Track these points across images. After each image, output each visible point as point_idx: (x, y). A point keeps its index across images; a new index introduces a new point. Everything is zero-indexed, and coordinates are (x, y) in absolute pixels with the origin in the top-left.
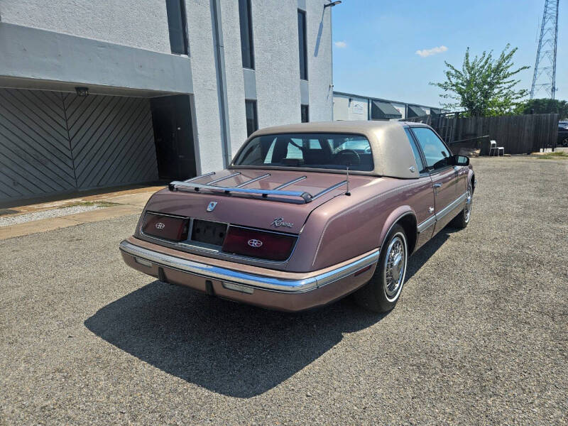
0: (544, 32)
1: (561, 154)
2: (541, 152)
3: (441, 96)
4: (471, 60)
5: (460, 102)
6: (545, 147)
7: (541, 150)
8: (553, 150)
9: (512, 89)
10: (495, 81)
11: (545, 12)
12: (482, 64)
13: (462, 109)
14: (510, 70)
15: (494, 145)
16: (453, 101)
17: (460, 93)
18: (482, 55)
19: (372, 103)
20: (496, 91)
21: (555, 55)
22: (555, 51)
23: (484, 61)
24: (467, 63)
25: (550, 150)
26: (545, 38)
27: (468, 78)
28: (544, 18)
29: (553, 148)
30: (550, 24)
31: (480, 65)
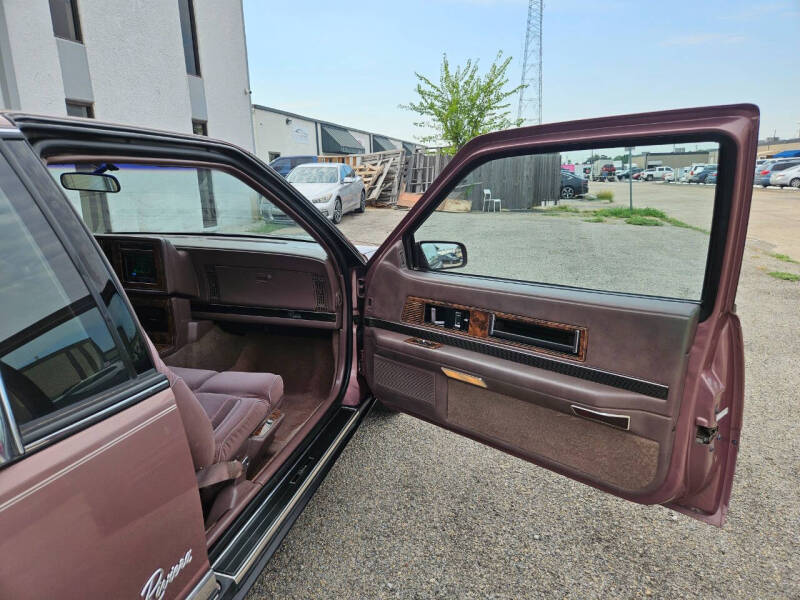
0: (528, 54)
1: (564, 209)
2: (543, 206)
3: (416, 124)
4: (452, 72)
5: (441, 132)
6: (547, 199)
7: (543, 203)
8: (556, 204)
9: (507, 117)
10: (486, 105)
11: (528, 30)
12: (467, 78)
13: (444, 144)
14: (503, 90)
15: (488, 195)
16: (433, 132)
17: (441, 120)
18: (466, 65)
19: (322, 130)
20: (487, 119)
21: (540, 84)
22: (540, 79)
23: (469, 73)
24: (448, 76)
25: (551, 204)
26: (529, 62)
27: (450, 99)
28: (527, 36)
29: (556, 199)
30: (534, 45)
31: (464, 80)
